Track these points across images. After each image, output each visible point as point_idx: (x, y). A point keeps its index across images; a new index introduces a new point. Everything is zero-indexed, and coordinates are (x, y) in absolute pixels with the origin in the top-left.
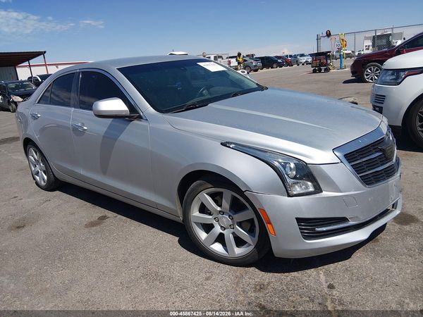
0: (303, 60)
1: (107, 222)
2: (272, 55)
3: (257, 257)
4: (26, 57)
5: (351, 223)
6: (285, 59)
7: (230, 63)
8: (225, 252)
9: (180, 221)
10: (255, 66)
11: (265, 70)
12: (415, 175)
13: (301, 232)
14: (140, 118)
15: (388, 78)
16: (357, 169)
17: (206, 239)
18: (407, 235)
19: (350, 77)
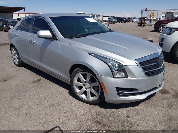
0: (135, 20)
1: (41, 82)
2: (122, 17)
3: (99, 102)
4: (17, 9)
5: (139, 91)
6: (127, 19)
7: (103, 19)
8: (86, 98)
9: (69, 84)
10: (114, 21)
11: (118, 23)
12: (172, 74)
13: (117, 93)
14: (56, 39)
15: (167, 31)
16: (144, 69)
17: (79, 92)
18: (163, 98)
19: (153, 29)
